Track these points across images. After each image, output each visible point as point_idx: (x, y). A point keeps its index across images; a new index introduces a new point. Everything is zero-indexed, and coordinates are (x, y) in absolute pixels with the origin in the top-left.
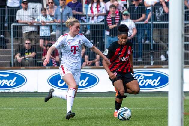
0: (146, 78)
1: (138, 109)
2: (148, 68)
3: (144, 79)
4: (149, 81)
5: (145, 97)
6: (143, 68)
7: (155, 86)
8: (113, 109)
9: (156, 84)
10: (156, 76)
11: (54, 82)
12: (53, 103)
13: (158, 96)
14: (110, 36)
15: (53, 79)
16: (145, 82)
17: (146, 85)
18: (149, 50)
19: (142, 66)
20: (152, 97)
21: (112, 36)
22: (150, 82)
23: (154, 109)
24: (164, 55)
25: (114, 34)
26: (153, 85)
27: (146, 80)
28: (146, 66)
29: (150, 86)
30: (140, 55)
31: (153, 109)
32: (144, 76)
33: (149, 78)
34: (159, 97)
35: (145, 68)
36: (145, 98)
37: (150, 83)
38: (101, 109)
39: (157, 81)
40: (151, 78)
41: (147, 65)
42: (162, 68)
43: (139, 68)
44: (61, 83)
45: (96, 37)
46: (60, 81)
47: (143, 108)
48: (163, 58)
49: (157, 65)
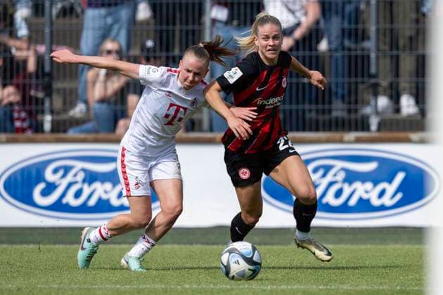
0: (351, 177)
1: (321, 287)
2: (358, 141)
3: (345, 181)
4: (362, 190)
5: (349, 246)
6: (341, 141)
7: (382, 208)
8: (232, 289)
9: (386, 200)
10: (387, 170)
11: (19, 191)
12: (19, 264)
13: (396, 242)
14: (227, 23)
15: (16, 179)
16: (347, 190)
17: (353, 202)
18: (363, 76)
19: (336, 135)
20: (373, 246)
21: (235, 22)
22: (367, 192)
23: (381, 288)
24: (411, 94)
25: (245, 15)
26: (376, 202)
27: (350, 183)
28: (352, 135)
29: (365, 206)
30: (336, 94)
31: (376, 287)
32: (343, 169)
33: (363, 177)
34: (398, 246)
35: (350, 142)
36: (347, 249)
37: (365, 196)
38: (187, 286)
39: (391, 188)
40: (374, 178)
41: (356, 130)
42: (408, 141)
43: (328, 141)
44: (45, 193)
45: (171, 27)
46: (41, 186)
47: (341, 286)
48: (408, 105)
49: (391, 130)
